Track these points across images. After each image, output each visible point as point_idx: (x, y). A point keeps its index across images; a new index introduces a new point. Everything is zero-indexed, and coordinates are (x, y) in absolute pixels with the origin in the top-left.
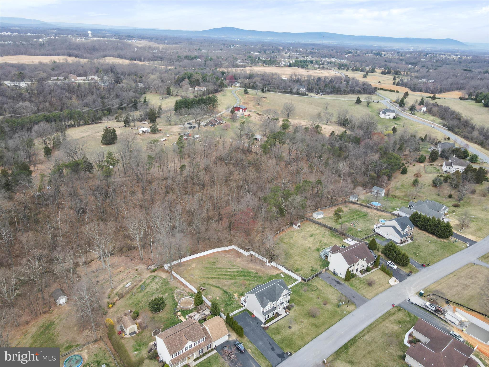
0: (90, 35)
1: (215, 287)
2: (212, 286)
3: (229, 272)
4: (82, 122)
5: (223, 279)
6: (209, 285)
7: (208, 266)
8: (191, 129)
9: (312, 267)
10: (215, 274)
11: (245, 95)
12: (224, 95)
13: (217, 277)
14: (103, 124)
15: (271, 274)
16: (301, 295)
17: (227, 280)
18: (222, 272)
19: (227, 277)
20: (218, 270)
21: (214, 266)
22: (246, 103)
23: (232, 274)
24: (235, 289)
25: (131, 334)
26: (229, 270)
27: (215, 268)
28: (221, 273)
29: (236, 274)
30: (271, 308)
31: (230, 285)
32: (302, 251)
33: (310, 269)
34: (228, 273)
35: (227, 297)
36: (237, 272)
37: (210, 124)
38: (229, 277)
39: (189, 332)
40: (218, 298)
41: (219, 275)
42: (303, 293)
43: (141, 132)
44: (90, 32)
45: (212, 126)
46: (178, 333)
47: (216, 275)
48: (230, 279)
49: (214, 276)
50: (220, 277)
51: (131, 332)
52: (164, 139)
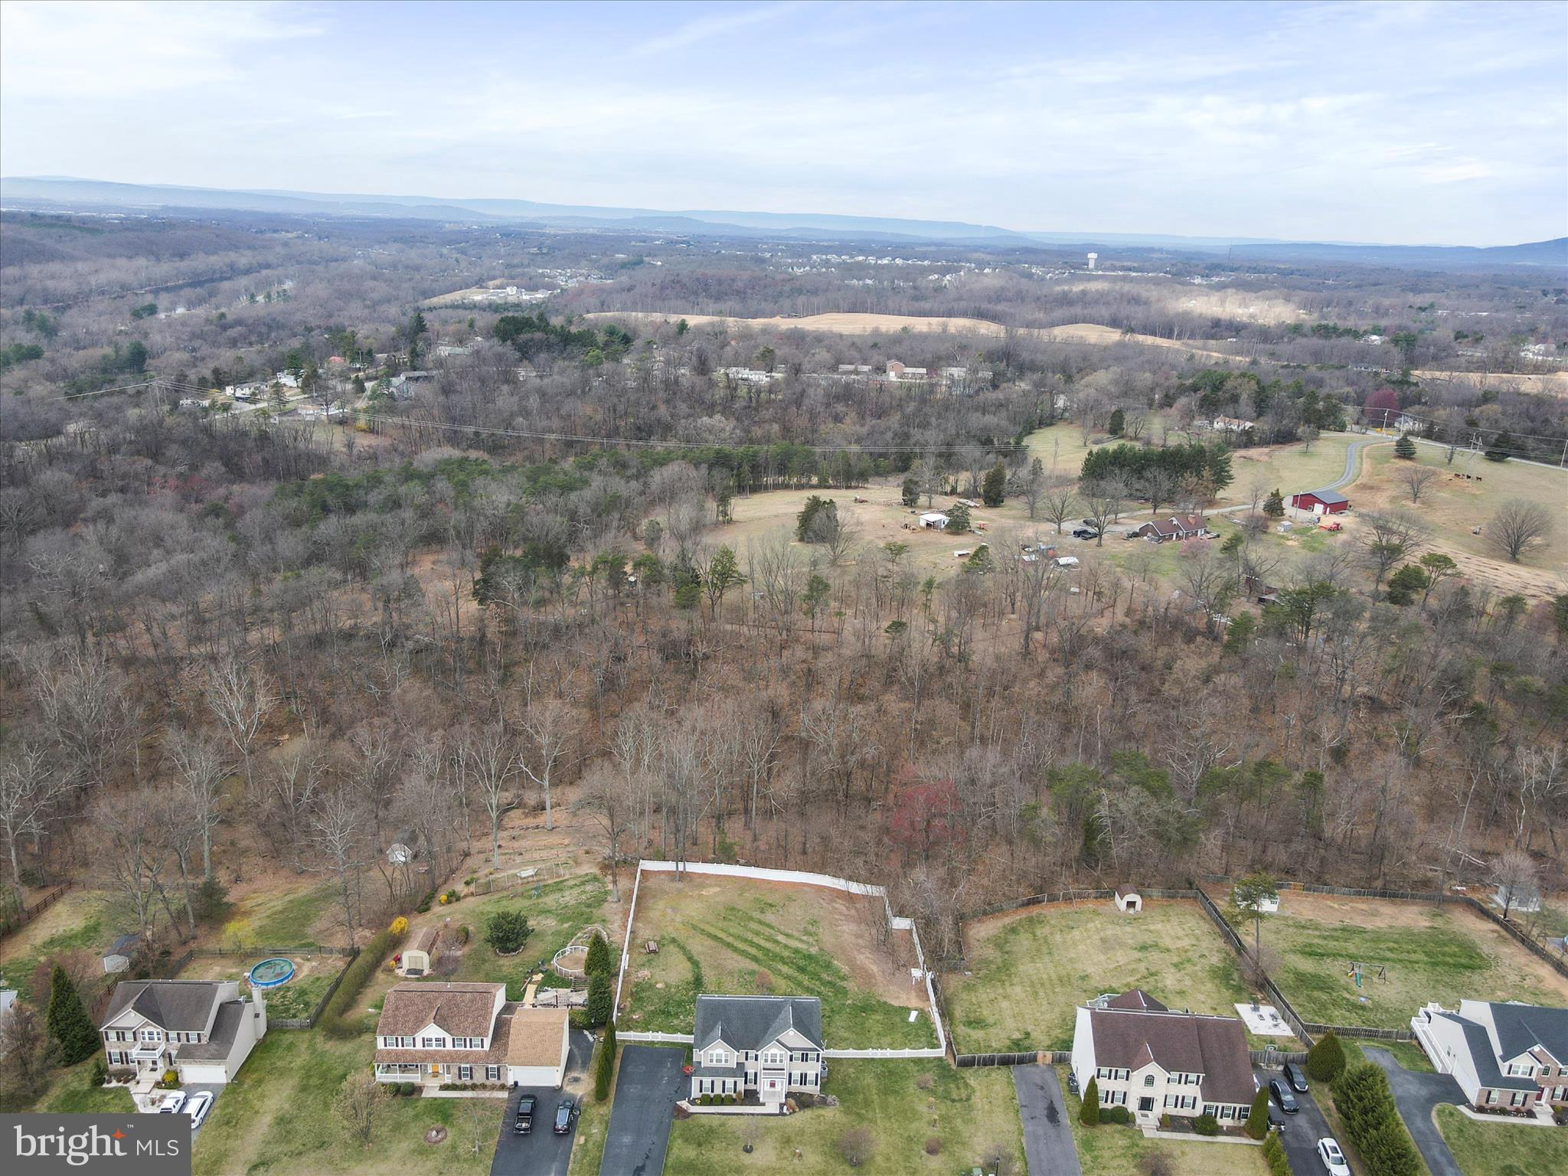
0: (1092, 265)
1: (689, 958)
2: (686, 952)
3: (777, 942)
4: (815, 480)
5: (736, 950)
6: (682, 948)
7: (741, 907)
8: (1079, 540)
10: (733, 930)
11: (1397, 460)
12: (1305, 453)
13: (729, 939)
14: (864, 491)
15: (883, 1000)
16: (895, 1092)
17: (735, 955)
18: (758, 934)
19: (753, 951)
20: (755, 926)
21: (756, 914)
22: (1371, 488)
23: (777, 949)
25: (410, 971)
26: (780, 938)
27: (751, 919)
29: (786, 954)
30: (728, 1065)
31: (731, 973)
32: (1054, 977)
33: (1017, 1036)
34: (768, 945)
35: (685, 995)
36: (796, 951)
37: (1149, 534)
38: (760, 955)
39: (457, 1005)
40: (660, 985)
41: (737, 937)
42: (911, 1089)
43: (923, 524)
44: (1092, 256)
45: (1152, 539)
46: (430, 995)
47: (731, 935)
48: (755, 959)
49: (722, 935)
50: (736, 943)
51: (413, 967)
52: (961, 553)
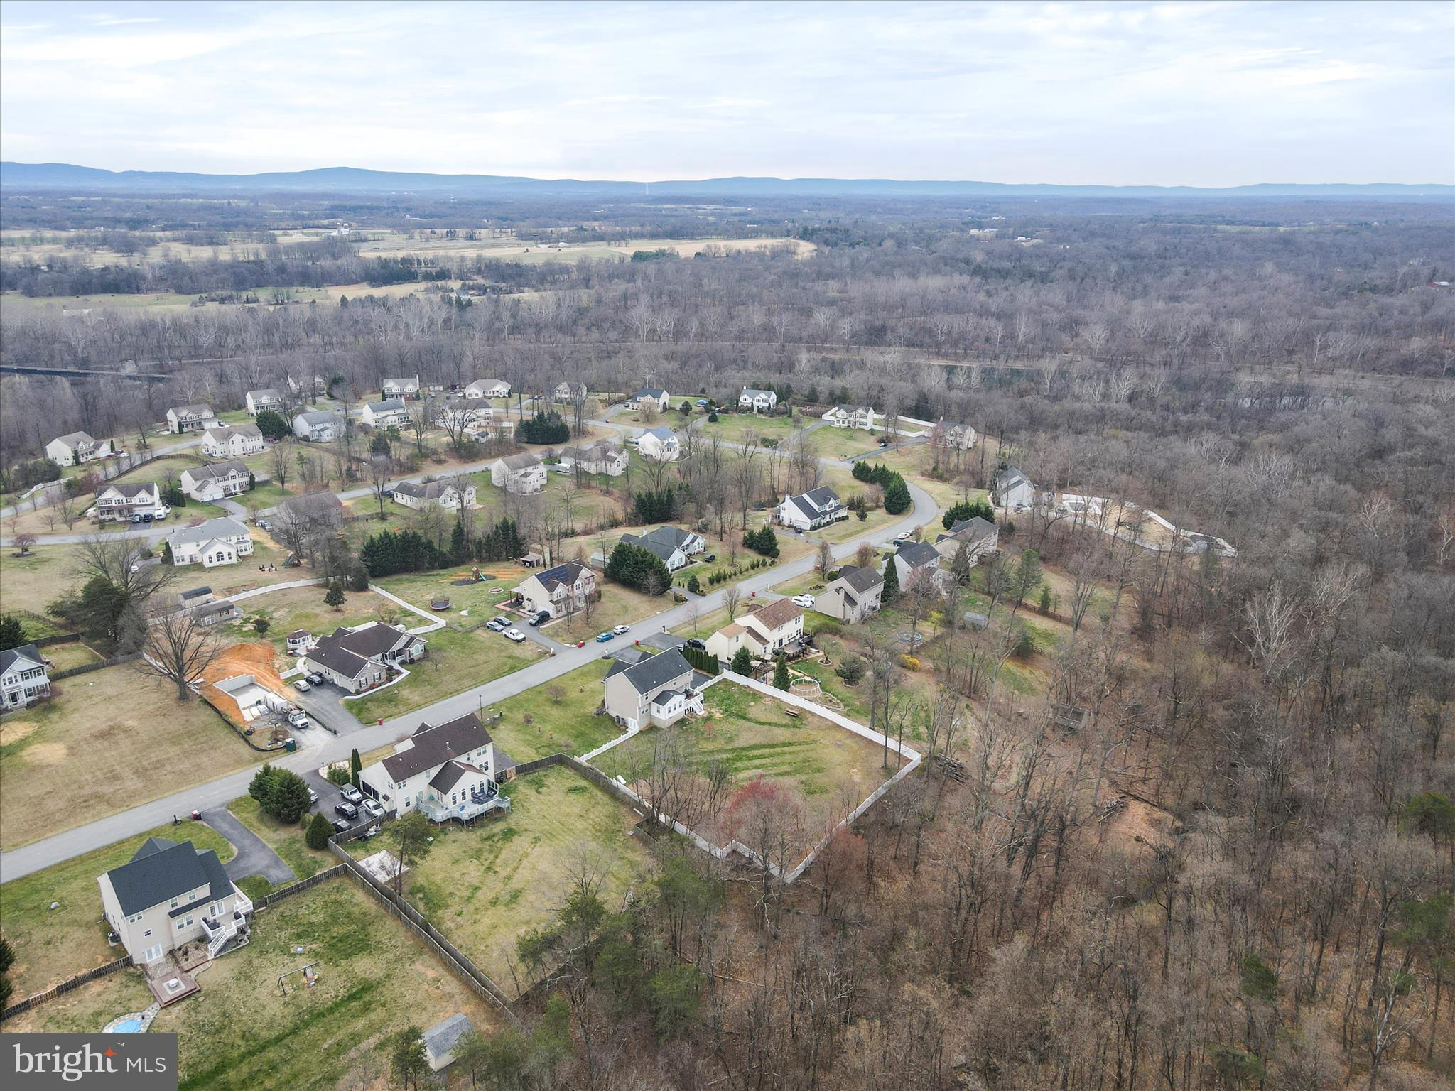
1: (770, 724)
2: (776, 725)
3: (757, 767)
5: (764, 746)
6: (784, 726)
7: (816, 775)
9: (539, 793)
10: (788, 757)
13: (778, 750)
16: (577, 737)
17: (752, 743)
18: (774, 765)
19: (755, 753)
20: (785, 768)
21: (803, 778)
23: (747, 763)
24: (725, 726)
27: (797, 771)
28: (776, 760)
29: (739, 764)
31: (738, 733)
33: (544, 790)
34: (757, 762)
35: (735, 709)
38: (750, 753)
40: (752, 704)
41: (779, 754)
42: (571, 742)
47: (784, 753)
48: (743, 749)
49: (786, 749)
50: (772, 750)
